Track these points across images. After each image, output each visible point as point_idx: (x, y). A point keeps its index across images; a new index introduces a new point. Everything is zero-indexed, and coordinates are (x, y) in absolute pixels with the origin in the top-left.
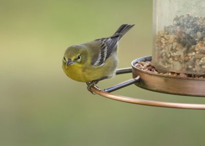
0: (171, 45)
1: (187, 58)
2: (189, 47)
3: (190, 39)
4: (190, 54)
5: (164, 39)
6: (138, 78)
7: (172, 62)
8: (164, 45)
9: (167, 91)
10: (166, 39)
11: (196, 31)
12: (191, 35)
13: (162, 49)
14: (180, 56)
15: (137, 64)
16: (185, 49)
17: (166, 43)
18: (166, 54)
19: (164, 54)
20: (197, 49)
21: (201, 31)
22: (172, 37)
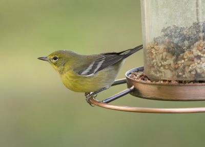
0: (161, 55)
1: (176, 66)
2: (178, 55)
3: (179, 48)
4: (179, 62)
5: (154, 50)
6: (132, 88)
7: (163, 70)
8: (154, 55)
9: (160, 98)
10: (156, 50)
11: (183, 40)
12: (179, 44)
13: (153, 59)
14: (170, 64)
15: (130, 75)
16: (174, 58)
17: (156, 54)
18: (157, 64)
19: (155, 64)
20: (185, 57)
21: (188, 40)
22: (161, 47)
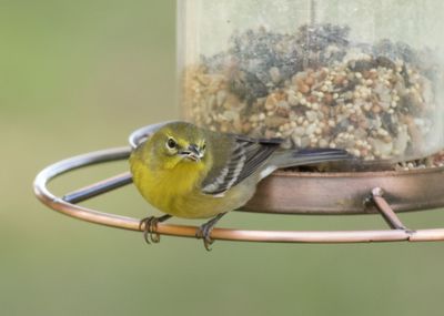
0: (213, 97)
1: (247, 127)
2: (251, 102)
3: (255, 85)
4: (254, 118)
5: (197, 84)
8: (198, 96)
10: (203, 85)
12: (258, 75)
13: (194, 106)
14: (232, 122)
16: (243, 106)
17: (202, 93)
19: (198, 117)
20: (268, 107)
21: (280, 67)
22: (215, 79)
